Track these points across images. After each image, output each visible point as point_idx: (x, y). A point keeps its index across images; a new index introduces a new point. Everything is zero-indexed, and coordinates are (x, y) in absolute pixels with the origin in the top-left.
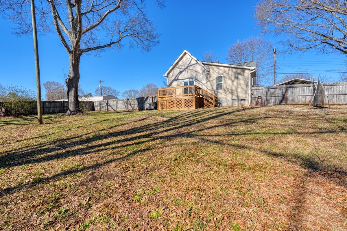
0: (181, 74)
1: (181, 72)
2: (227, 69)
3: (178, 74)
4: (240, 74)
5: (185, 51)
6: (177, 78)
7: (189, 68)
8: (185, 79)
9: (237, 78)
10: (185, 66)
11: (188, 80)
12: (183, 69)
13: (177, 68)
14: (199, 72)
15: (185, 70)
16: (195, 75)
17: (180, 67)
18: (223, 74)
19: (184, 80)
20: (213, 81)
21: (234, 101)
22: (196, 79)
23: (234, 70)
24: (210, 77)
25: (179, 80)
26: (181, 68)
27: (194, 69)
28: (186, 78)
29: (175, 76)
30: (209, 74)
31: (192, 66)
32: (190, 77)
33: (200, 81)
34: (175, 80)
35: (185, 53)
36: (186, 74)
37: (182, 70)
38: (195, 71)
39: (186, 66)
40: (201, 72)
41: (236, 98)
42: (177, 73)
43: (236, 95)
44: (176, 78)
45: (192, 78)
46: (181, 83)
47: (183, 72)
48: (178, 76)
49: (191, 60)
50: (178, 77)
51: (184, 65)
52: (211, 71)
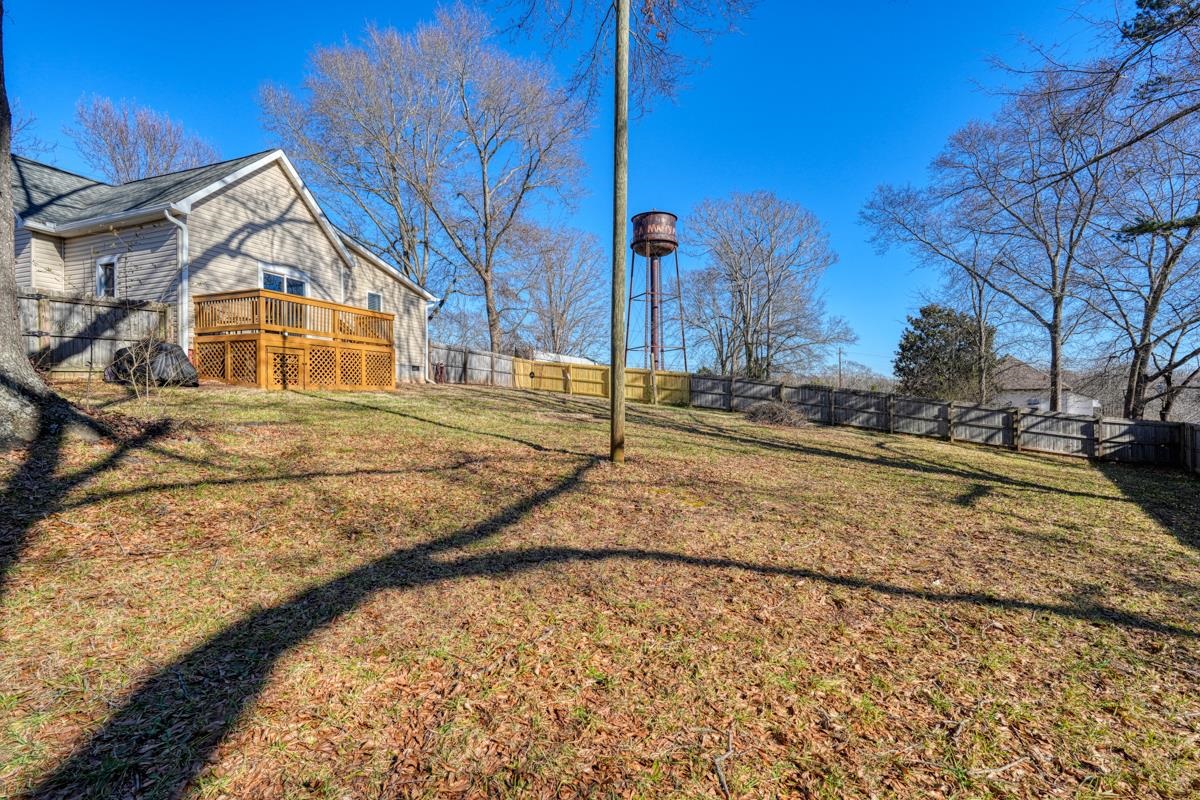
0: (255, 236)
1: (252, 228)
2: (390, 280)
3: (240, 230)
4: (412, 303)
5: (278, 154)
6: (239, 248)
7: (286, 225)
8: (275, 264)
9: (408, 311)
10: (272, 211)
11: (284, 272)
12: (262, 218)
13: (234, 198)
14: (321, 258)
15: (269, 225)
16: (308, 263)
17: (251, 205)
18: (381, 290)
19: (271, 268)
20: (360, 300)
21: (403, 369)
22: (312, 279)
23: (403, 289)
24: (354, 286)
25: (249, 261)
26: (253, 211)
27: (305, 239)
28: (276, 260)
29: (226, 233)
30: (349, 276)
31: (298, 225)
32: (292, 261)
33: (325, 291)
34: (221, 249)
35: (277, 162)
36: (276, 247)
37: (258, 220)
38: (310, 250)
39: (274, 214)
40: (328, 259)
41: (407, 364)
42: (239, 224)
43: (406, 353)
44: (234, 245)
45: (302, 272)
46: (255, 273)
47: (263, 233)
48: (241, 237)
49: (294, 201)
50: (241, 243)
51: (267, 206)
52: (356, 270)
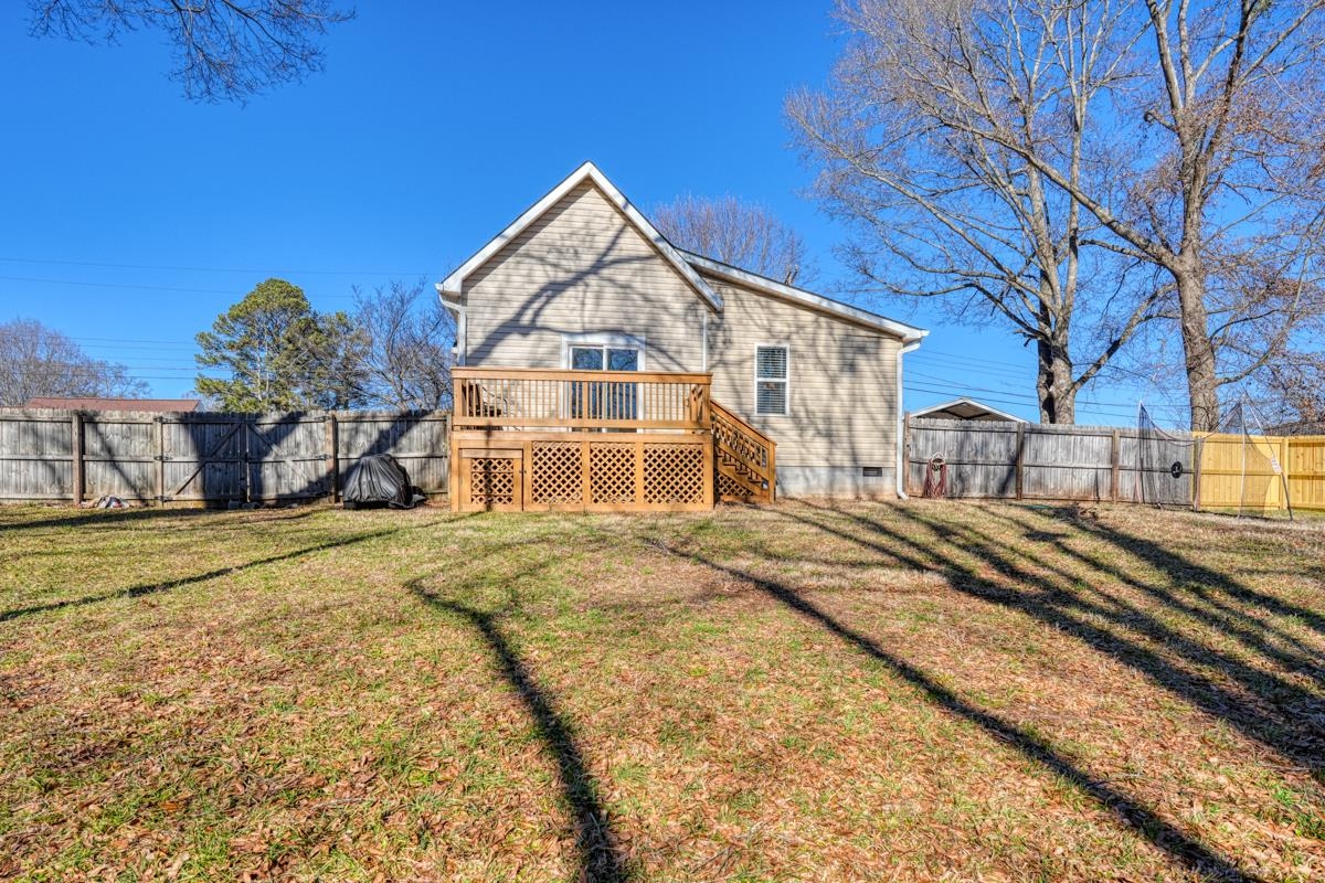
0: (557, 300)
1: (554, 289)
2: (807, 317)
3: (537, 296)
4: (862, 350)
5: (588, 169)
6: (533, 321)
7: (605, 272)
8: (586, 332)
9: (852, 368)
10: (584, 257)
11: (601, 341)
12: (568, 271)
13: (528, 256)
14: (665, 308)
15: (579, 277)
16: (642, 320)
17: (552, 258)
18: (788, 338)
19: (580, 340)
20: (740, 363)
21: (838, 474)
22: (647, 344)
23: (839, 329)
24: (727, 342)
25: (548, 336)
26: (555, 266)
27: (637, 285)
28: (587, 326)
29: (516, 305)
30: (718, 327)
31: (626, 266)
32: (612, 323)
33: (671, 358)
34: (512, 327)
35: (588, 183)
36: (588, 307)
37: (562, 276)
38: (646, 299)
39: (588, 260)
40: (678, 307)
41: (847, 463)
42: (534, 289)
43: (846, 445)
44: (526, 319)
45: (629, 336)
46: (555, 351)
47: (571, 292)
48: (536, 305)
49: (621, 231)
50: (537, 314)
51: (576, 253)
52: (732, 312)
